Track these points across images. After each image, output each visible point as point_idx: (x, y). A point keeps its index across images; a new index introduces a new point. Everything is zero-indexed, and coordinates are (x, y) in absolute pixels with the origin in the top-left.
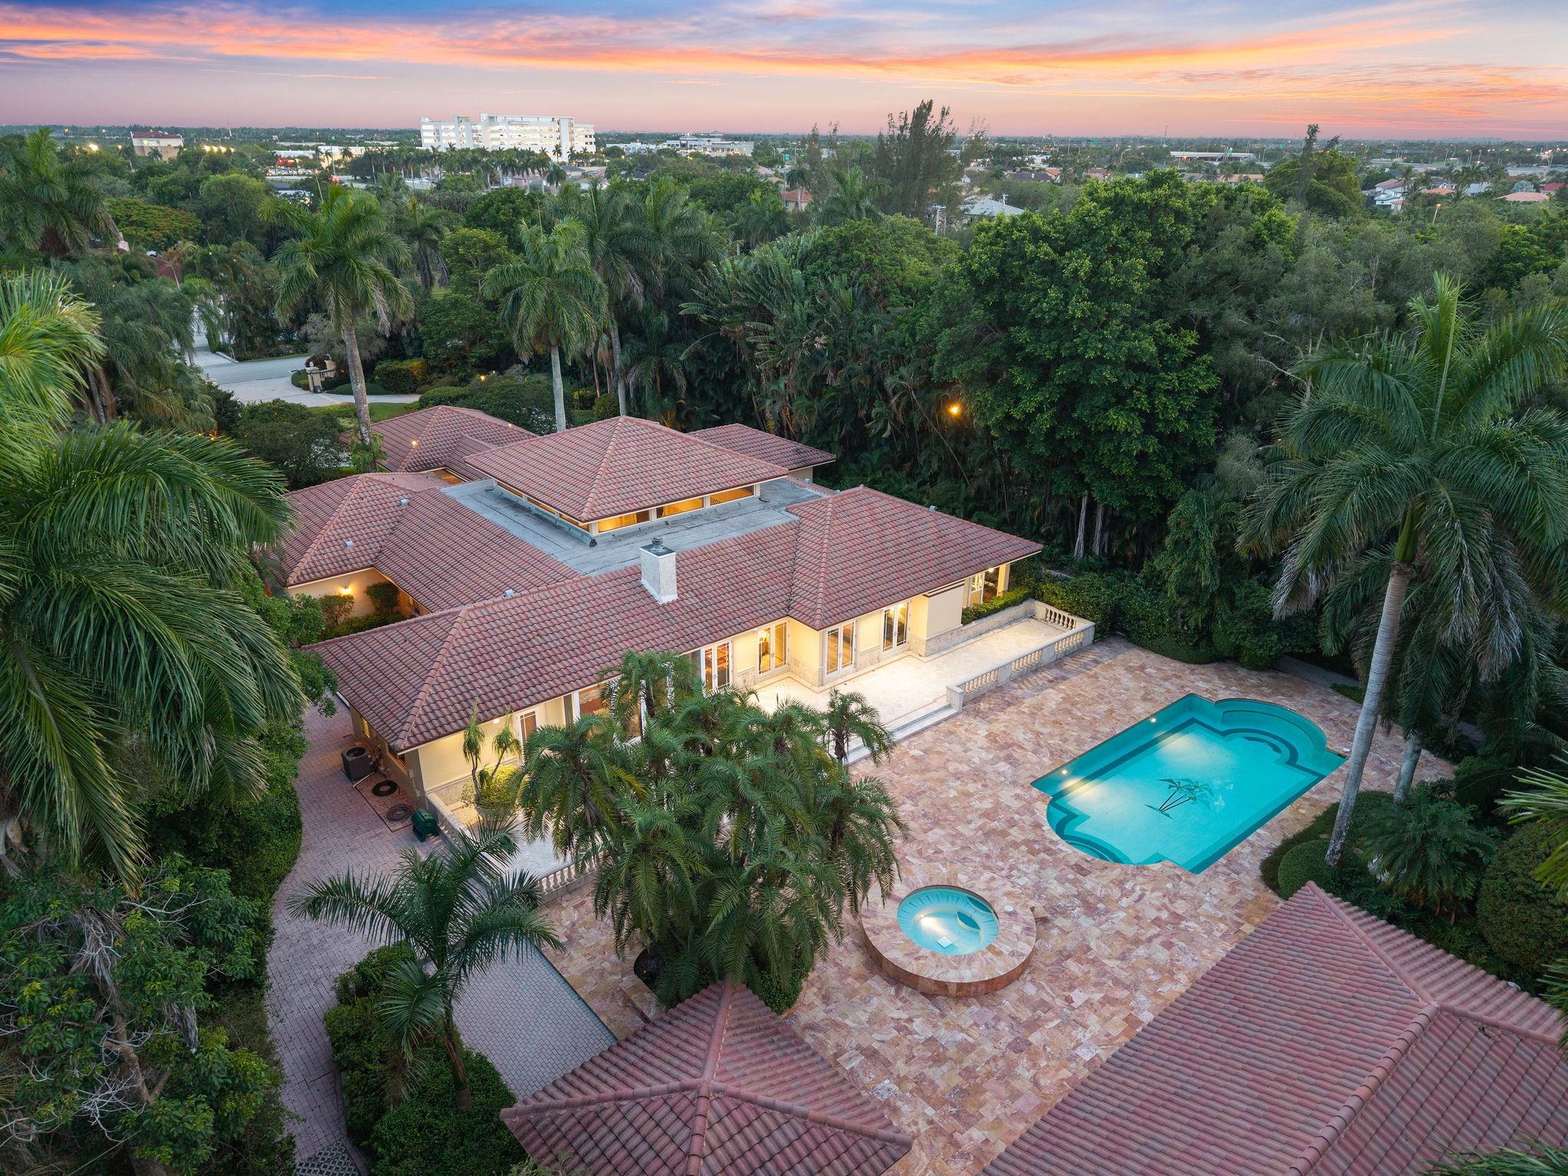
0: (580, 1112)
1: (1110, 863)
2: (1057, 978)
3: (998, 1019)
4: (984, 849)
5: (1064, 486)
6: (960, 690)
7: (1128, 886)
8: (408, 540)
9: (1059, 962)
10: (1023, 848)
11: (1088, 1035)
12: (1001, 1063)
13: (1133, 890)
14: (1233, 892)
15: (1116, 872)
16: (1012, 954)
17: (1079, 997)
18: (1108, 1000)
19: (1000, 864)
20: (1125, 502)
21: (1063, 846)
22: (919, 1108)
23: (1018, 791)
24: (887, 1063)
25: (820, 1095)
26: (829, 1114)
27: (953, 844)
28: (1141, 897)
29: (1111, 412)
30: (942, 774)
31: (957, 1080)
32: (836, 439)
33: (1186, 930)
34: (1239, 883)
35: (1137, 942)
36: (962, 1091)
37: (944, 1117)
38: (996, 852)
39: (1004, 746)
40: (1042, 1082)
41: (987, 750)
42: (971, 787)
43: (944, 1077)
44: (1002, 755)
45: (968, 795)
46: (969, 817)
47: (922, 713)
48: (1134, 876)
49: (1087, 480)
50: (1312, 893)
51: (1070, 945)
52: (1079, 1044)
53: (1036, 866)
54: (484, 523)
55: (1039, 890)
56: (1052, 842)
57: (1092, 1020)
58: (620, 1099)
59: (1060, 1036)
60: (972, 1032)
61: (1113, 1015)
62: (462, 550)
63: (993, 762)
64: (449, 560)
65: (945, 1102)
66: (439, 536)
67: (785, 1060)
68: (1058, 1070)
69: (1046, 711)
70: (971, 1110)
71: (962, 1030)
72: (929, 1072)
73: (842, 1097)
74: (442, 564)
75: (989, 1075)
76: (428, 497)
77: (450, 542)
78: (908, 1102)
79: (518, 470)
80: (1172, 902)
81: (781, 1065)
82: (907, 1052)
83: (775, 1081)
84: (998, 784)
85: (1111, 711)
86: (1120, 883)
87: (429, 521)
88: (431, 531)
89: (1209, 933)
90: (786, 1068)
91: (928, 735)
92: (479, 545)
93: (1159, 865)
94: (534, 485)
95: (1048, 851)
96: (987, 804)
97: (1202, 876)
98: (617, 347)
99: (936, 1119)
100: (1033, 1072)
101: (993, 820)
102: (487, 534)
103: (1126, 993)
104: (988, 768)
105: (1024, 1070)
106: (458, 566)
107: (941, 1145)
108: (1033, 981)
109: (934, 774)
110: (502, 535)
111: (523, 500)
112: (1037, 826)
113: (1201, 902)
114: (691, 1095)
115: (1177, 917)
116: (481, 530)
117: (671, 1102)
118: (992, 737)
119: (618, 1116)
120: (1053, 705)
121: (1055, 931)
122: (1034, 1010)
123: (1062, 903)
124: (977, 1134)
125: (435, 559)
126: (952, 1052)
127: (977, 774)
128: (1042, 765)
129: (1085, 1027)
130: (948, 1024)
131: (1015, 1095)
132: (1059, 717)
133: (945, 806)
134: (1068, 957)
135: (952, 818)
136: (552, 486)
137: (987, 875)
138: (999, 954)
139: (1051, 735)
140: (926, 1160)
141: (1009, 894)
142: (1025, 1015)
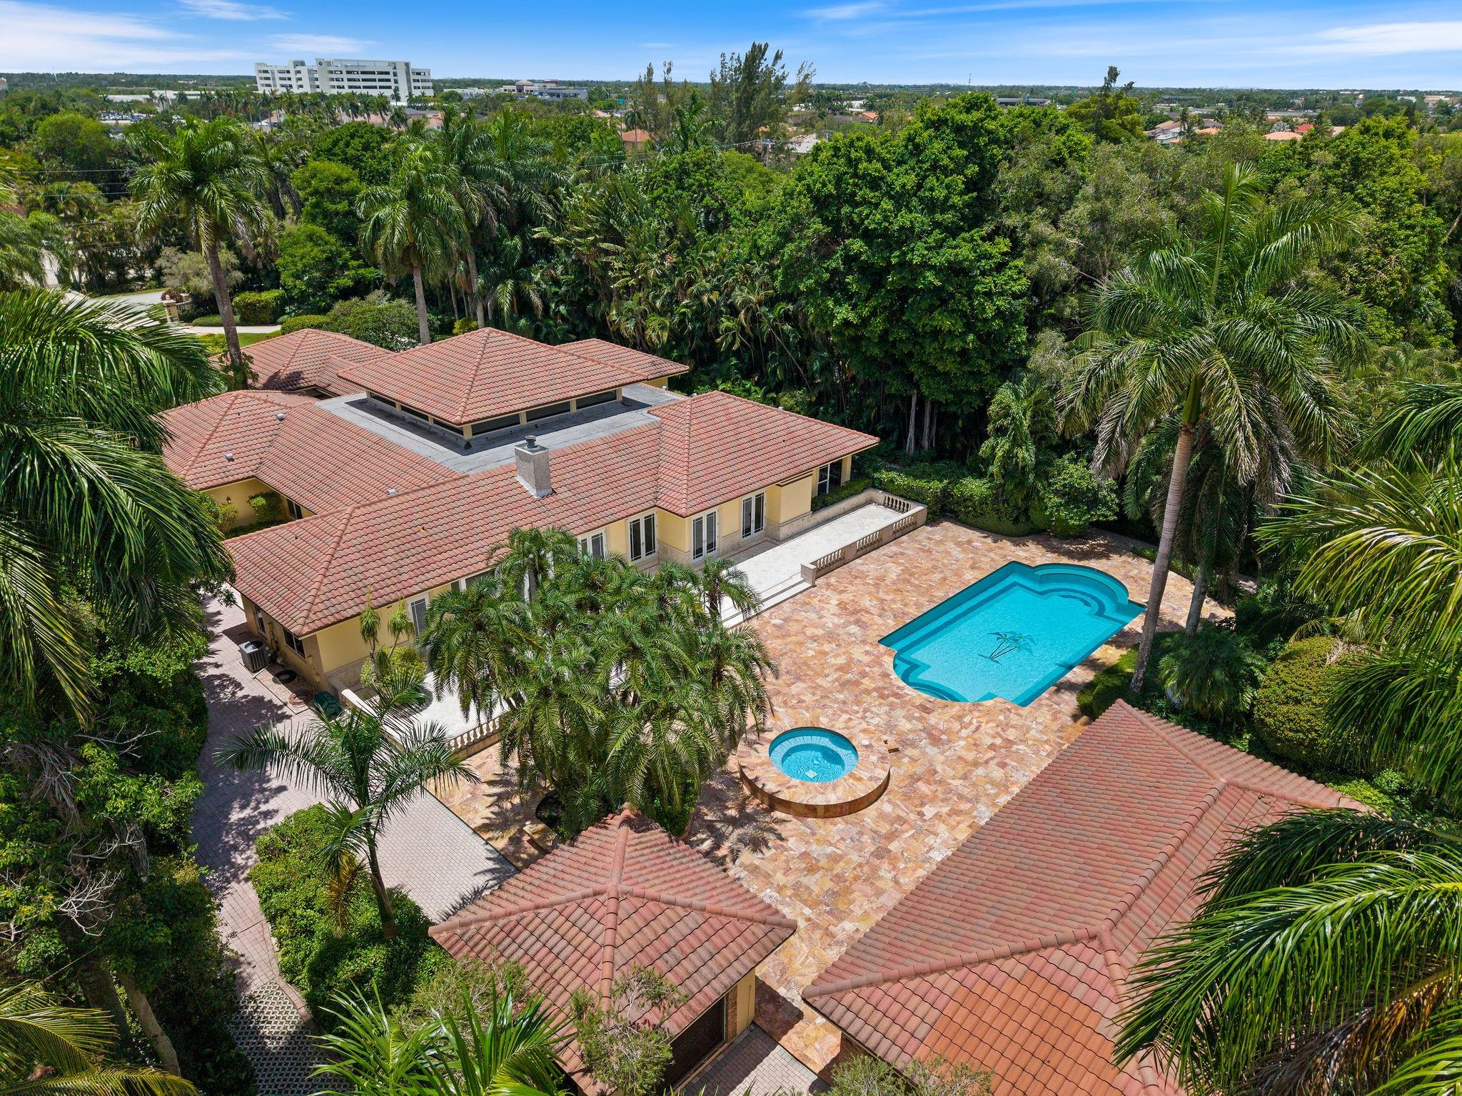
0: (501, 922)
1: (949, 702)
2: (910, 798)
3: (861, 833)
4: (841, 697)
5: (895, 386)
6: (813, 567)
7: (966, 720)
8: (288, 451)
9: (911, 784)
10: (875, 694)
11: (939, 841)
12: (866, 869)
13: (971, 723)
14: (1055, 719)
15: (956, 709)
16: (871, 779)
17: (929, 811)
18: (954, 812)
19: (856, 708)
20: (951, 396)
21: (909, 690)
22: (798, 909)
23: (868, 648)
24: (767, 876)
25: (714, 893)
26: (725, 906)
27: (814, 694)
28: (978, 728)
29: (936, 314)
30: (800, 638)
31: (829, 885)
32: (686, 353)
33: (1017, 752)
34: (1060, 712)
35: (976, 764)
36: (834, 893)
37: (820, 914)
38: (851, 698)
39: (851, 611)
40: (902, 881)
41: (839, 616)
42: (827, 647)
43: (817, 884)
44: (852, 619)
45: (825, 653)
46: (827, 672)
47: (781, 588)
48: (971, 711)
49: (916, 377)
50: (1120, 708)
51: (919, 770)
52: (931, 848)
53: (887, 708)
54: (360, 432)
55: (890, 727)
56: (898, 687)
57: (942, 828)
58: (537, 907)
59: (915, 844)
60: (839, 845)
61: (959, 823)
62: (342, 458)
63: (845, 625)
64: (330, 466)
65: (820, 903)
66: (318, 445)
67: (681, 867)
68: (914, 870)
69: (887, 582)
70: (842, 907)
71: (831, 844)
72: (805, 880)
73: (733, 893)
74: (323, 471)
75: (856, 878)
76: (304, 411)
77: (329, 451)
78: (788, 905)
79: (390, 380)
80: (1003, 730)
81: (678, 871)
82: (784, 865)
83: (674, 884)
84: (849, 644)
85: (945, 579)
86: (959, 718)
87: (306, 433)
88: (310, 441)
89: (1037, 753)
90: (683, 874)
91: (785, 605)
92: (358, 452)
93: (992, 702)
94: (408, 394)
95: (896, 695)
96: (841, 660)
97: (1028, 708)
98: (473, 272)
99: (813, 917)
100: (893, 873)
101: (847, 673)
102: (364, 441)
103: (969, 805)
104: (841, 631)
105: (885, 872)
106: (339, 472)
107: (818, 936)
108: (889, 801)
109: (794, 639)
110: (380, 441)
111: (398, 410)
112: (886, 675)
113: (1029, 729)
114: (602, 898)
115: (1009, 743)
116: (358, 438)
117: (583, 905)
118: (843, 606)
119: (538, 921)
120: (894, 576)
121: (906, 760)
122: (892, 824)
123: (910, 737)
124: (848, 926)
125: (317, 467)
126: (823, 862)
127: (831, 636)
128: (886, 625)
129: (936, 835)
130: (818, 840)
131: (879, 893)
132: (900, 586)
133: (805, 664)
134: (918, 780)
135: (810, 673)
136: (425, 394)
137: (845, 717)
138: (859, 779)
139: (894, 601)
140: (806, 949)
141: (864, 731)
142: (884, 828)
